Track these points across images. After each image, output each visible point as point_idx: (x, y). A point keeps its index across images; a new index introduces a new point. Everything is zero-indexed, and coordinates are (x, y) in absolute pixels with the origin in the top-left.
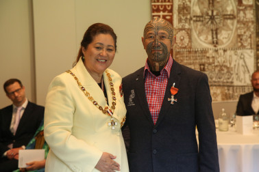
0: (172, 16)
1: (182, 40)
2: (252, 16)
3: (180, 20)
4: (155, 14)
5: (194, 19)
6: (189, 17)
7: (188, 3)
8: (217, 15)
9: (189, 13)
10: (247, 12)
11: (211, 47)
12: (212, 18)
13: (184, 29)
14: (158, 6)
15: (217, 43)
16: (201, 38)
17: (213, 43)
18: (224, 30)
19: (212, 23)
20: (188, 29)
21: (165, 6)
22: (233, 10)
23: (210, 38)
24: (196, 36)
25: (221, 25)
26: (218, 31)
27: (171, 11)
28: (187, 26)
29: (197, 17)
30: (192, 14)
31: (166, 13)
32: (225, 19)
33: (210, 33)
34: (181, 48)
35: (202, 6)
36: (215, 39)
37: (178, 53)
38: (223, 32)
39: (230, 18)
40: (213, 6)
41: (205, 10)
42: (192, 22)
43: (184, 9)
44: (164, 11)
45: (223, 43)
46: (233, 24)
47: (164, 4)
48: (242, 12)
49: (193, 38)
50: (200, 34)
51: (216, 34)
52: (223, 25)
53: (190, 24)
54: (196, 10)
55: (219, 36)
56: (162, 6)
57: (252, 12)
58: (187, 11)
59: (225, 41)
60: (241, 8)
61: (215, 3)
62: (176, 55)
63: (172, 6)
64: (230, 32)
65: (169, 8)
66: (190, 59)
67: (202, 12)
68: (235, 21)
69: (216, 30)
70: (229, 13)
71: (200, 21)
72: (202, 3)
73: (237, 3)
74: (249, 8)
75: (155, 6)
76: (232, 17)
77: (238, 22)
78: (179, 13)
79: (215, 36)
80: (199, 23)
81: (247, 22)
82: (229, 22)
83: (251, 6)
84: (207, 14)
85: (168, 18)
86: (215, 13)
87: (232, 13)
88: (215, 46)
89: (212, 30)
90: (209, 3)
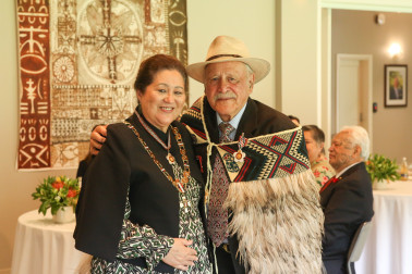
0: (48, 34)
1: (63, 71)
2: (164, 40)
3: (61, 41)
4: (23, 29)
5: (83, 40)
6: (74, 37)
7: (73, 16)
8: (115, 36)
9: (75, 31)
10: (157, 34)
11: (107, 82)
12: (108, 40)
13: (67, 55)
14: (27, 17)
15: (115, 78)
16: (93, 69)
17: (110, 77)
18: (125, 58)
19: (108, 47)
20: (73, 55)
21: (37, 18)
22: (138, 30)
23: (105, 69)
24: (85, 66)
25: (122, 52)
26: (117, 60)
27: (47, 26)
28: (71, 50)
29: (87, 37)
30: (79, 34)
31: (39, 30)
32: (127, 41)
33: (106, 62)
34: (62, 82)
35: (93, 22)
36: (113, 72)
37: (58, 90)
38: (125, 61)
39: (134, 42)
40: (110, 22)
41: (98, 28)
42: (79, 44)
43: (67, 24)
44: (36, 26)
45: (124, 78)
46: (138, 51)
47: (35, 14)
48: (150, 34)
49: (80, 69)
50: (91, 62)
51: (115, 63)
52: (125, 52)
53: (75, 47)
54: (85, 27)
55: (118, 67)
56: (32, 18)
57: (164, 33)
58: (71, 27)
59: (126, 74)
60: (149, 27)
61: (112, 19)
62: (55, 94)
63: (48, 18)
64: (134, 62)
65: (44, 22)
66: (76, 100)
67: (93, 30)
68: (142, 47)
69: (115, 58)
70: (132, 34)
71: (90, 43)
72: (94, 17)
73: (143, 20)
74: (160, 29)
75: (21, 17)
76: (137, 40)
77: (146, 47)
78: (59, 30)
79: (112, 68)
80: (90, 47)
81: (157, 48)
82: (133, 46)
83: (162, 26)
84: (102, 35)
85: (42, 36)
86: (112, 34)
87: (137, 34)
88: (113, 82)
89: (108, 58)
90: (104, 18)
